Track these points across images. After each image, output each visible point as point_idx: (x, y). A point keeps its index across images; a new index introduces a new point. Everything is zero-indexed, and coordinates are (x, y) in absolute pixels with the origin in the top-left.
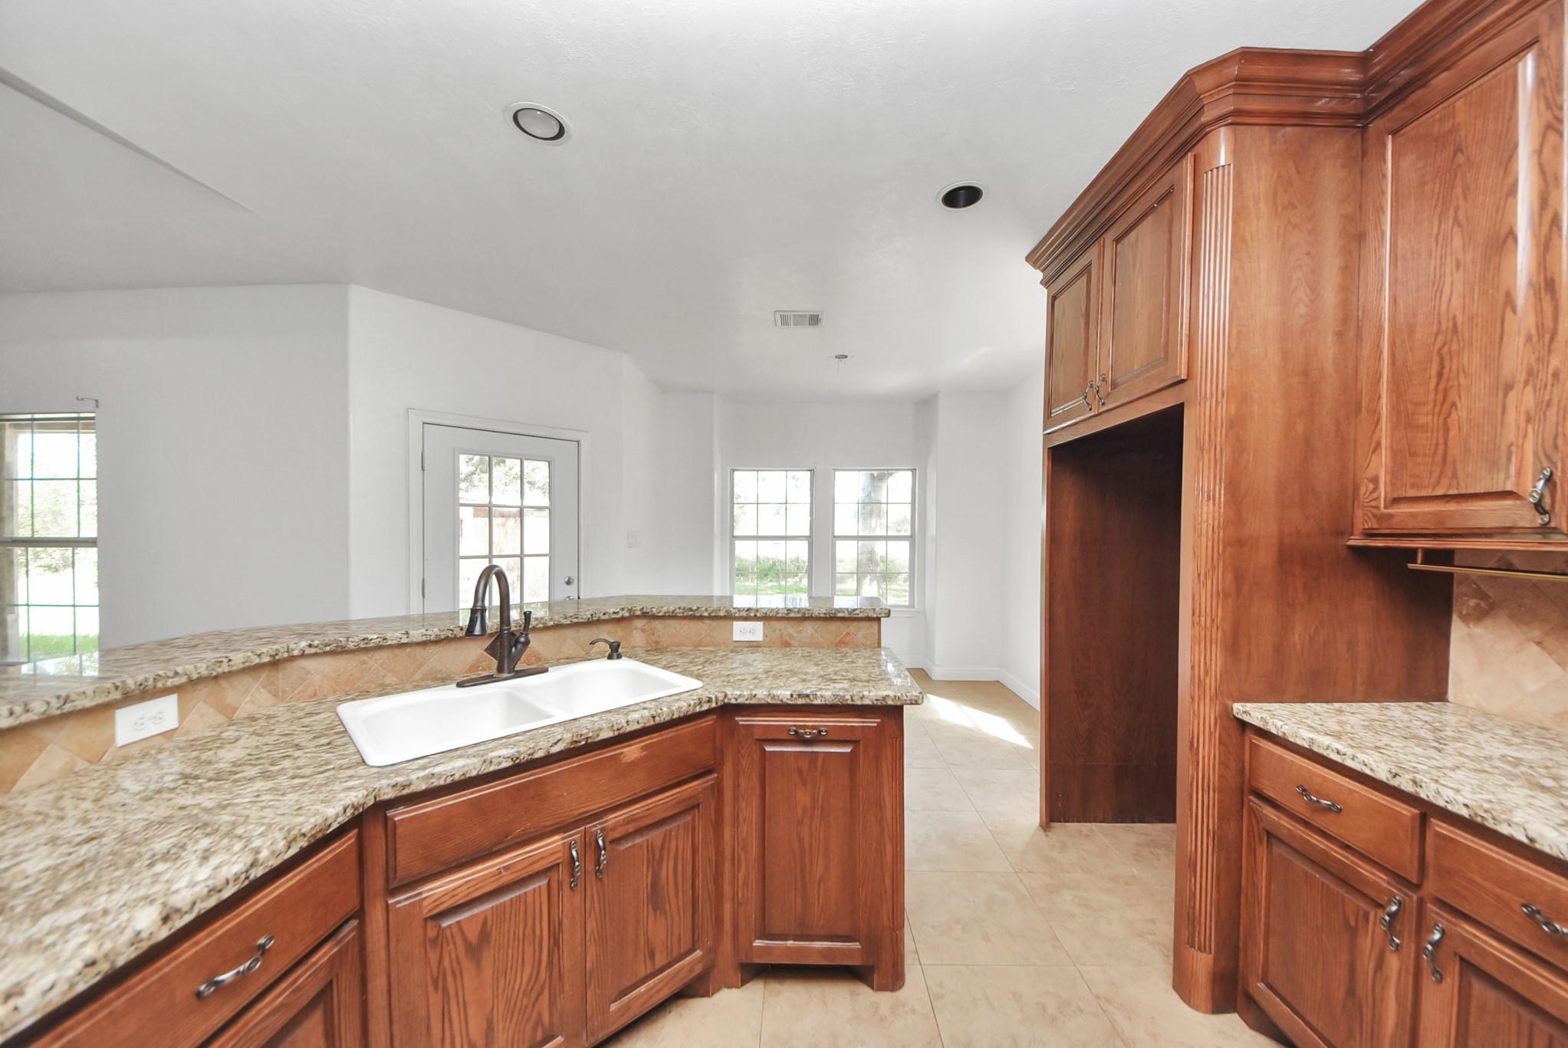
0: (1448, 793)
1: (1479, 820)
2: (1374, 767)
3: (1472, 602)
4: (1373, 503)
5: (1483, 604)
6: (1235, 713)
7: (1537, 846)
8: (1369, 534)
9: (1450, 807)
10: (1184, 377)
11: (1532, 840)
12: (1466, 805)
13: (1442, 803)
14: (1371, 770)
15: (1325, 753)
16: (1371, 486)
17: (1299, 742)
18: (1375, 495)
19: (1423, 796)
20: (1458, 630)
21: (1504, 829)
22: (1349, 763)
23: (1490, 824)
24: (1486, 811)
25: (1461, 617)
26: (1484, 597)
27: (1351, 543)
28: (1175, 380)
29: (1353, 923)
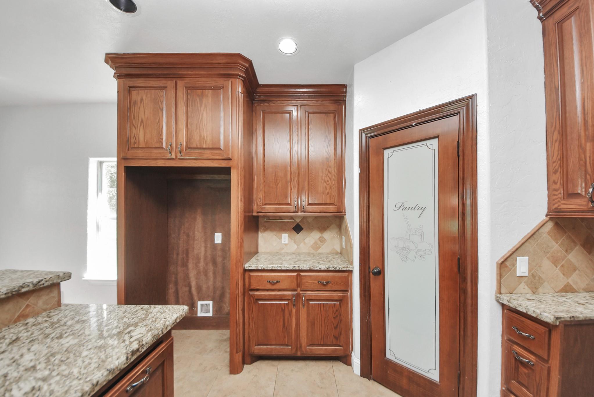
0: (305, 266)
1: (311, 269)
2: (289, 267)
3: (263, 228)
4: (260, 205)
5: (265, 228)
6: (245, 268)
7: (321, 269)
8: (258, 212)
9: (306, 269)
10: (231, 158)
11: (320, 269)
12: (309, 267)
13: (304, 269)
14: (289, 268)
15: (276, 269)
16: (260, 200)
17: (269, 269)
18: (260, 203)
19: (300, 269)
20: (260, 234)
21: (316, 269)
22: (283, 268)
23: (313, 269)
24: (312, 267)
25: (260, 232)
26: (265, 227)
27: (253, 215)
28: (229, 158)
29: (283, 308)
